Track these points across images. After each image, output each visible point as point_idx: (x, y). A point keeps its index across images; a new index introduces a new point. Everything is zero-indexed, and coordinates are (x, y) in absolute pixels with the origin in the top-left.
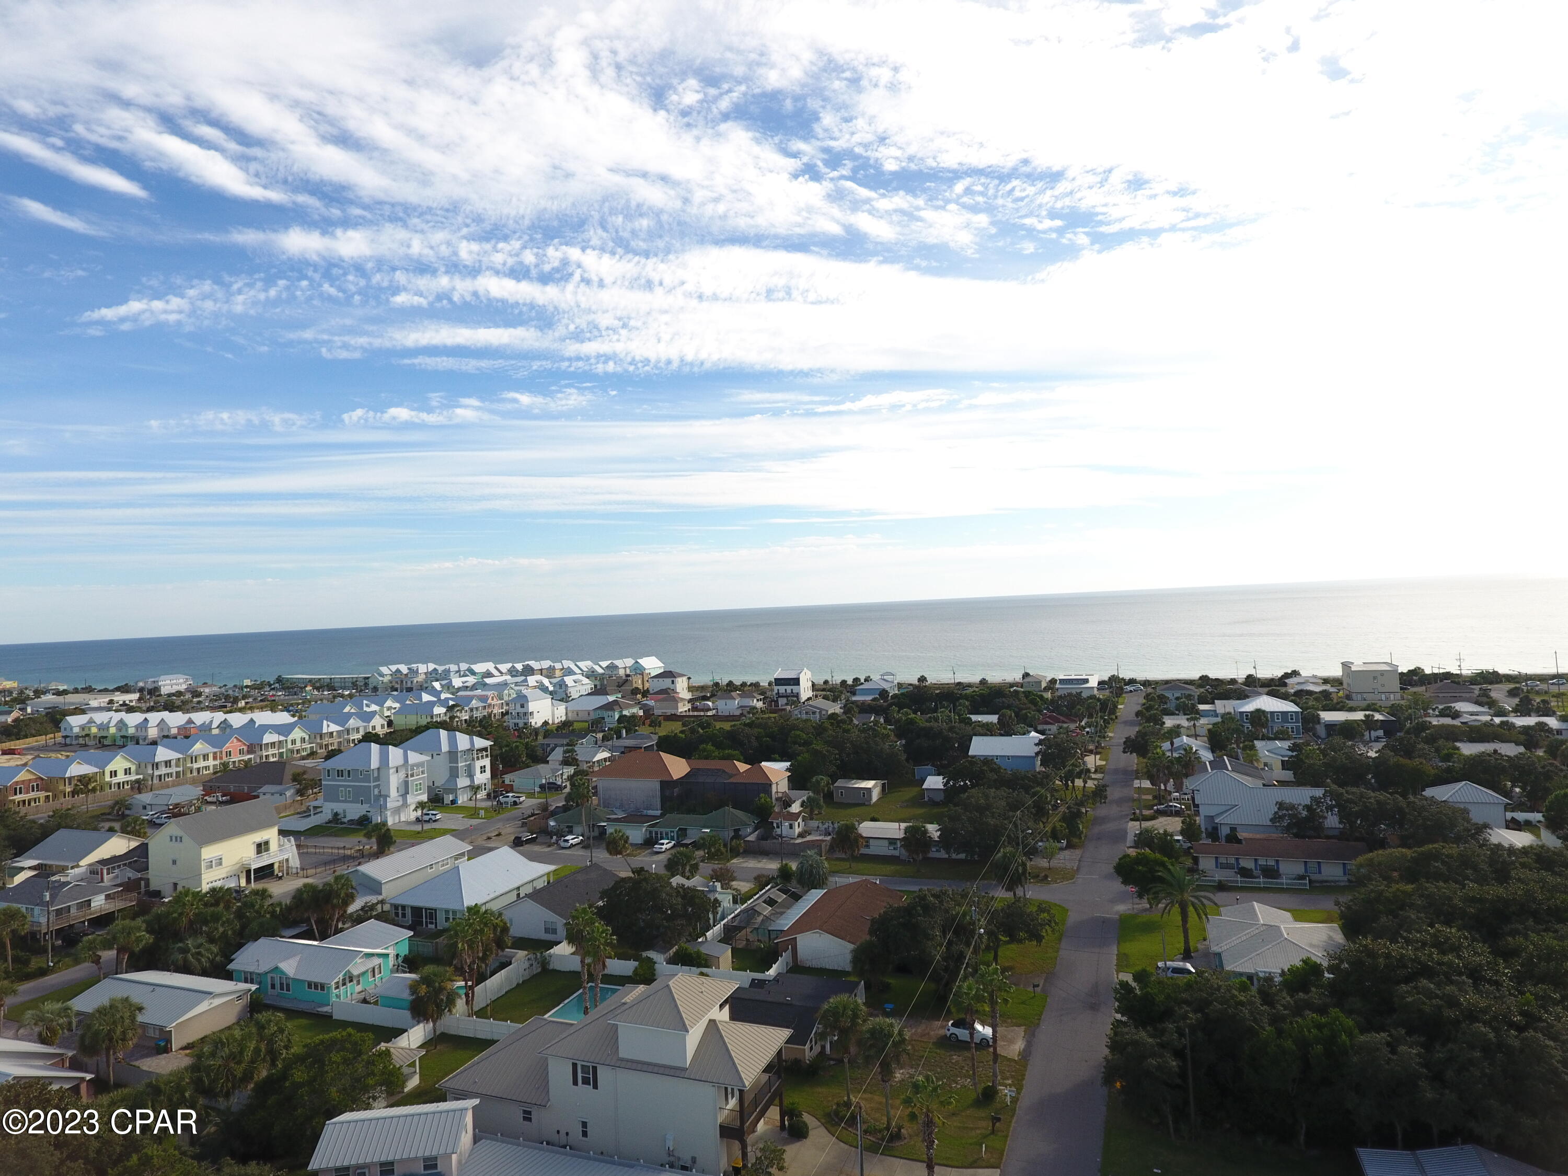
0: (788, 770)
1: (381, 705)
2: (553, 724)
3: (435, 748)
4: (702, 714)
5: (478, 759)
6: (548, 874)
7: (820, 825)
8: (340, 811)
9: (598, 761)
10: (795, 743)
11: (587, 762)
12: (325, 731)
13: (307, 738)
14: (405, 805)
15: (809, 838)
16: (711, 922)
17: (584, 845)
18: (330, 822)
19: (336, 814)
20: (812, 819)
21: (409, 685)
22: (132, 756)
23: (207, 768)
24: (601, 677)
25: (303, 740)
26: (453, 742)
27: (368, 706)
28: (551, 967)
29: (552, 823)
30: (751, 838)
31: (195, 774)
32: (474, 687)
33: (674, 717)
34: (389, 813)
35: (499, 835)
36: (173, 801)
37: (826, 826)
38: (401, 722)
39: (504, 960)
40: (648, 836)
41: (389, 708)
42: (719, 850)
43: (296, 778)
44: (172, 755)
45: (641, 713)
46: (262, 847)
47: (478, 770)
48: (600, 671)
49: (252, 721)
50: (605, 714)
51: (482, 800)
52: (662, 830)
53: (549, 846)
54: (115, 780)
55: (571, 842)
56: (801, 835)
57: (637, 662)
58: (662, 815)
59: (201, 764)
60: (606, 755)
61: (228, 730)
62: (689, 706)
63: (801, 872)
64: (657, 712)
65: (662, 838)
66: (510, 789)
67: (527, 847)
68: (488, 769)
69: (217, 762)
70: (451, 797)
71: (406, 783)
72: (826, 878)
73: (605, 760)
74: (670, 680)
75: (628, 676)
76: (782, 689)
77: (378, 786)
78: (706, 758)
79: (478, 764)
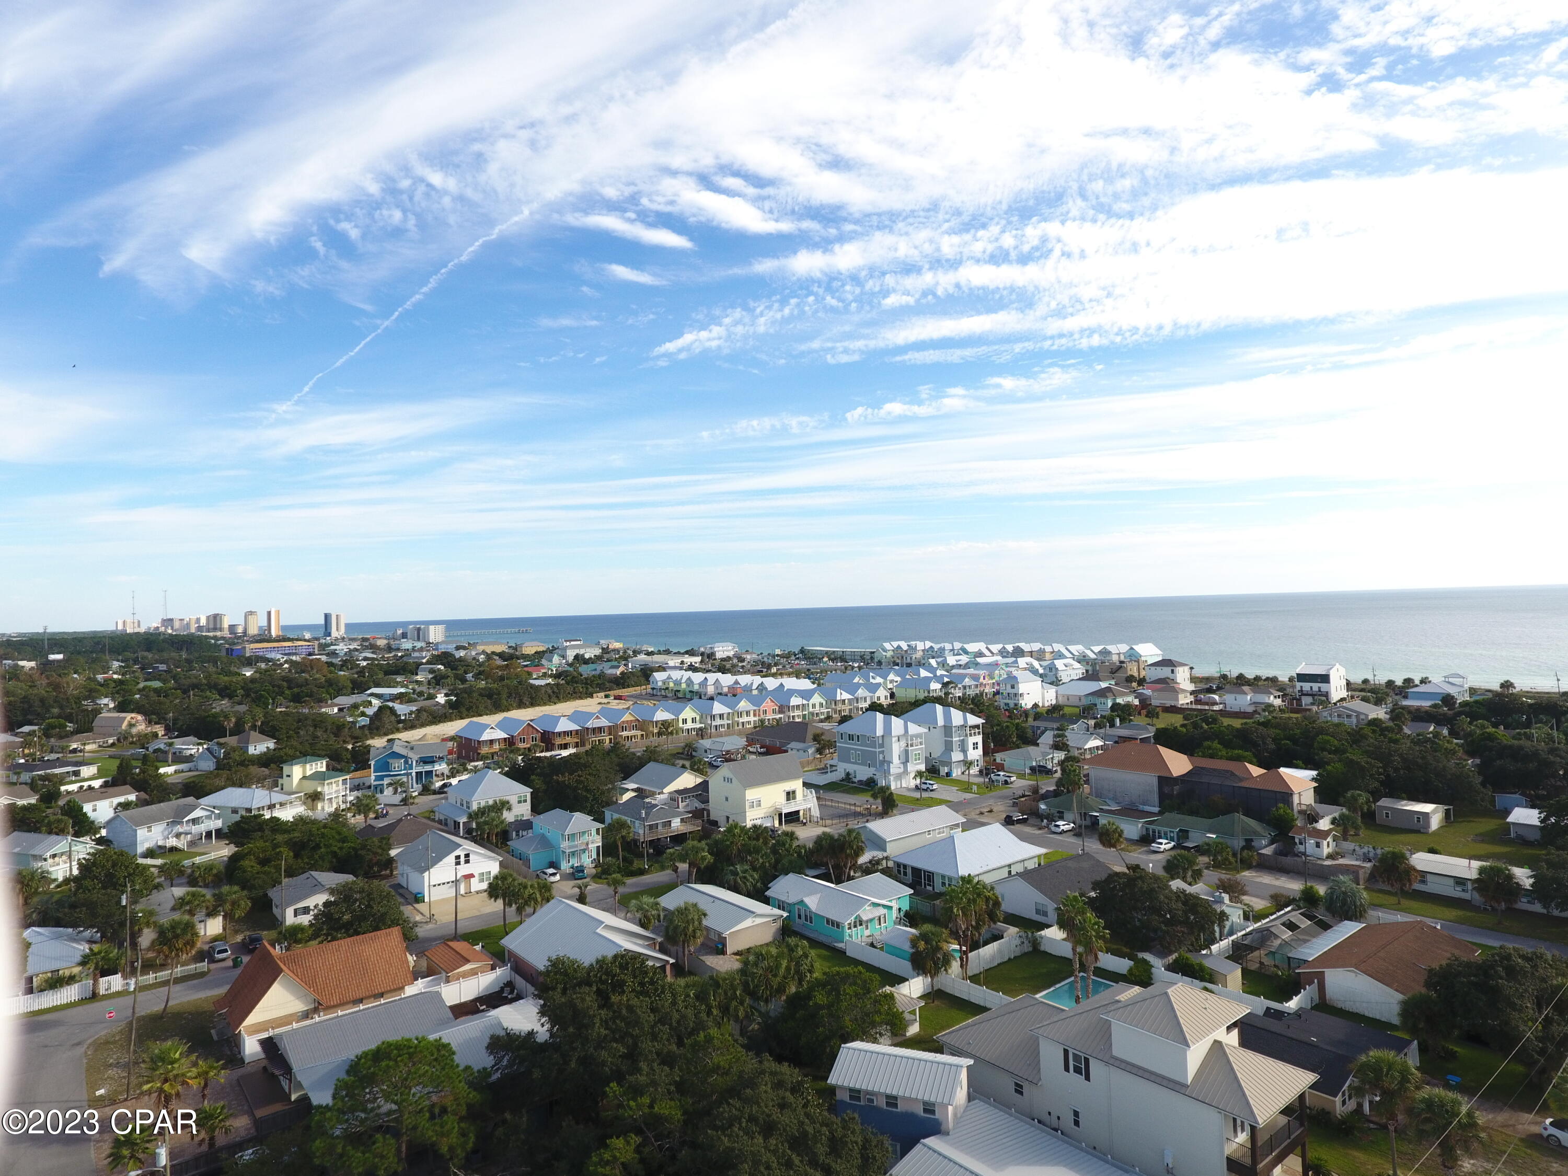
0: (1313, 779)
1: (885, 678)
2: (1043, 706)
3: (930, 722)
4: (1207, 707)
5: (971, 735)
6: (1039, 856)
7: (1357, 848)
8: (851, 772)
9: (1090, 749)
10: (1323, 749)
11: (1078, 749)
12: (838, 698)
13: (824, 703)
14: (906, 772)
15: (1341, 861)
16: (1217, 935)
17: (1077, 833)
18: (843, 780)
19: (848, 774)
20: (1345, 839)
21: (909, 661)
22: (697, 708)
23: (749, 722)
24: (1093, 663)
25: (821, 705)
26: (948, 717)
27: (873, 678)
28: (1042, 948)
29: (1043, 807)
30: (1268, 851)
31: (740, 727)
32: (966, 666)
33: (1173, 709)
34: (892, 778)
35: (991, 811)
36: (726, 748)
37: (1365, 850)
38: (901, 694)
39: (996, 932)
40: (1144, 833)
41: (891, 681)
42: (1227, 859)
43: (816, 738)
44: (724, 710)
45: (1136, 702)
46: (790, 795)
47: (971, 746)
48: (1093, 656)
49: (782, 685)
50: (1098, 701)
51: (975, 776)
52: (1160, 828)
53: (1040, 829)
54: (686, 727)
55: (1062, 828)
56: (1330, 856)
57: (1132, 648)
58: (1160, 813)
59: (745, 719)
60: (1098, 743)
61: (764, 692)
62: (1191, 698)
63: (1331, 898)
64: (1155, 702)
65: (1160, 837)
66: (1001, 767)
67: (1018, 827)
68: (980, 746)
69: (756, 719)
70: (946, 770)
71: (907, 752)
72: (1365, 911)
73: (1097, 748)
74: (1170, 669)
75: (1122, 662)
76: (1306, 686)
77: (883, 752)
78: (1212, 756)
79: (971, 740)
